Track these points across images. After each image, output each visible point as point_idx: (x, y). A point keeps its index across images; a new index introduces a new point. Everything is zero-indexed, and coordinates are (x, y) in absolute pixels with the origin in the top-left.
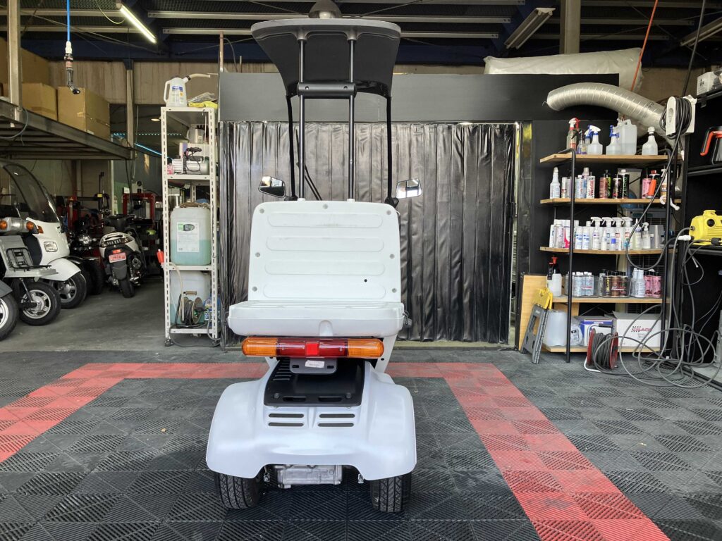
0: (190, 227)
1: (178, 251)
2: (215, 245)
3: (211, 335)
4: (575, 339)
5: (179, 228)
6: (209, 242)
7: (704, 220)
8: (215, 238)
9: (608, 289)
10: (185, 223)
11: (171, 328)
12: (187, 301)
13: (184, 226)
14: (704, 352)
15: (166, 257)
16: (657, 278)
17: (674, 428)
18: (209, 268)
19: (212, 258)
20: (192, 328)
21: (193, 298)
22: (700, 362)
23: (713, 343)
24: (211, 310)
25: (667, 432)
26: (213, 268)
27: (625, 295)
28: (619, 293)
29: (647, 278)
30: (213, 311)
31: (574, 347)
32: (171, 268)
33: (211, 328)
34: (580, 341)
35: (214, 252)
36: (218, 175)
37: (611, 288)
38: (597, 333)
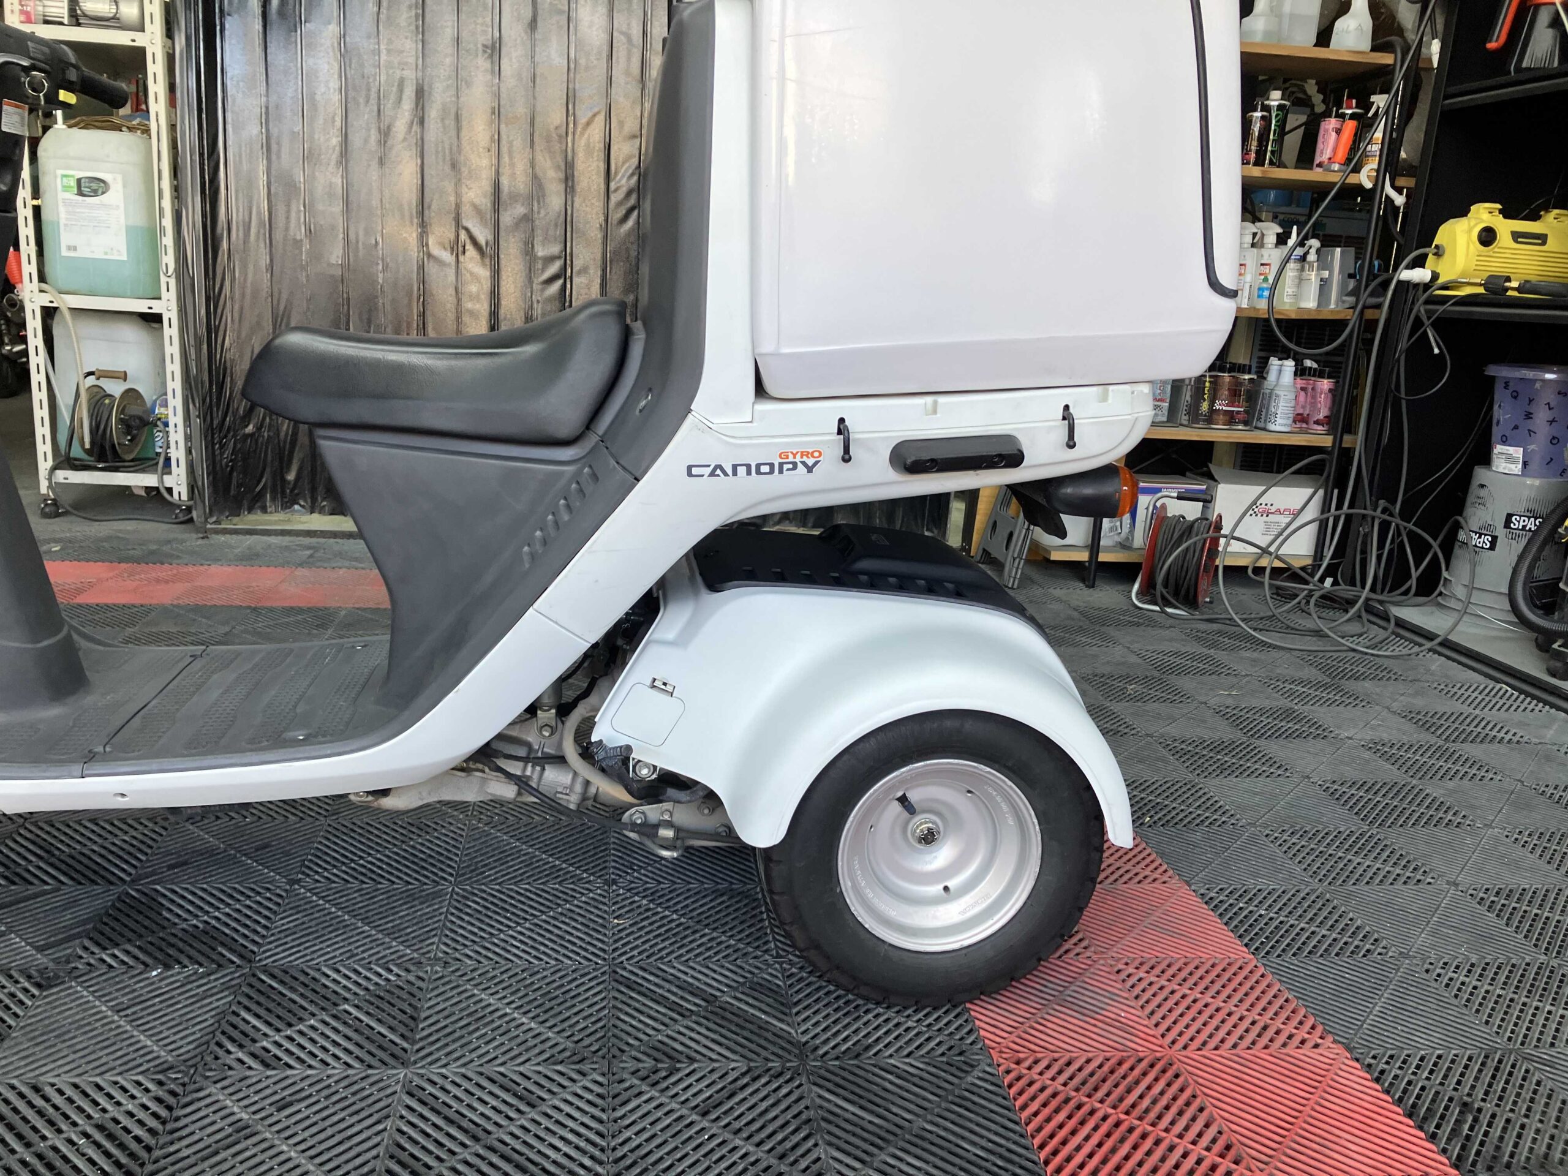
0: (94, 186)
1: (64, 253)
2: (168, 240)
3: (170, 490)
4: (1111, 529)
5: (66, 188)
6: (152, 235)
7: (1470, 230)
8: (168, 222)
9: (1205, 406)
10: (81, 175)
11: (54, 468)
12: (98, 398)
13: (79, 181)
14: (1417, 569)
15: (29, 268)
16: (1325, 384)
17: (1367, 761)
18: (157, 307)
19: (163, 279)
20: (116, 469)
21: (115, 388)
22: (1406, 593)
23: (1440, 546)
24: (166, 425)
25: (1351, 773)
26: (167, 306)
27: (1246, 423)
28: (1231, 419)
29: (1300, 382)
30: (171, 429)
31: (1108, 549)
32: (45, 300)
33: (170, 473)
34: (1123, 535)
35: (169, 260)
36: (169, 33)
37: (1212, 403)
38: (1169, 515)
